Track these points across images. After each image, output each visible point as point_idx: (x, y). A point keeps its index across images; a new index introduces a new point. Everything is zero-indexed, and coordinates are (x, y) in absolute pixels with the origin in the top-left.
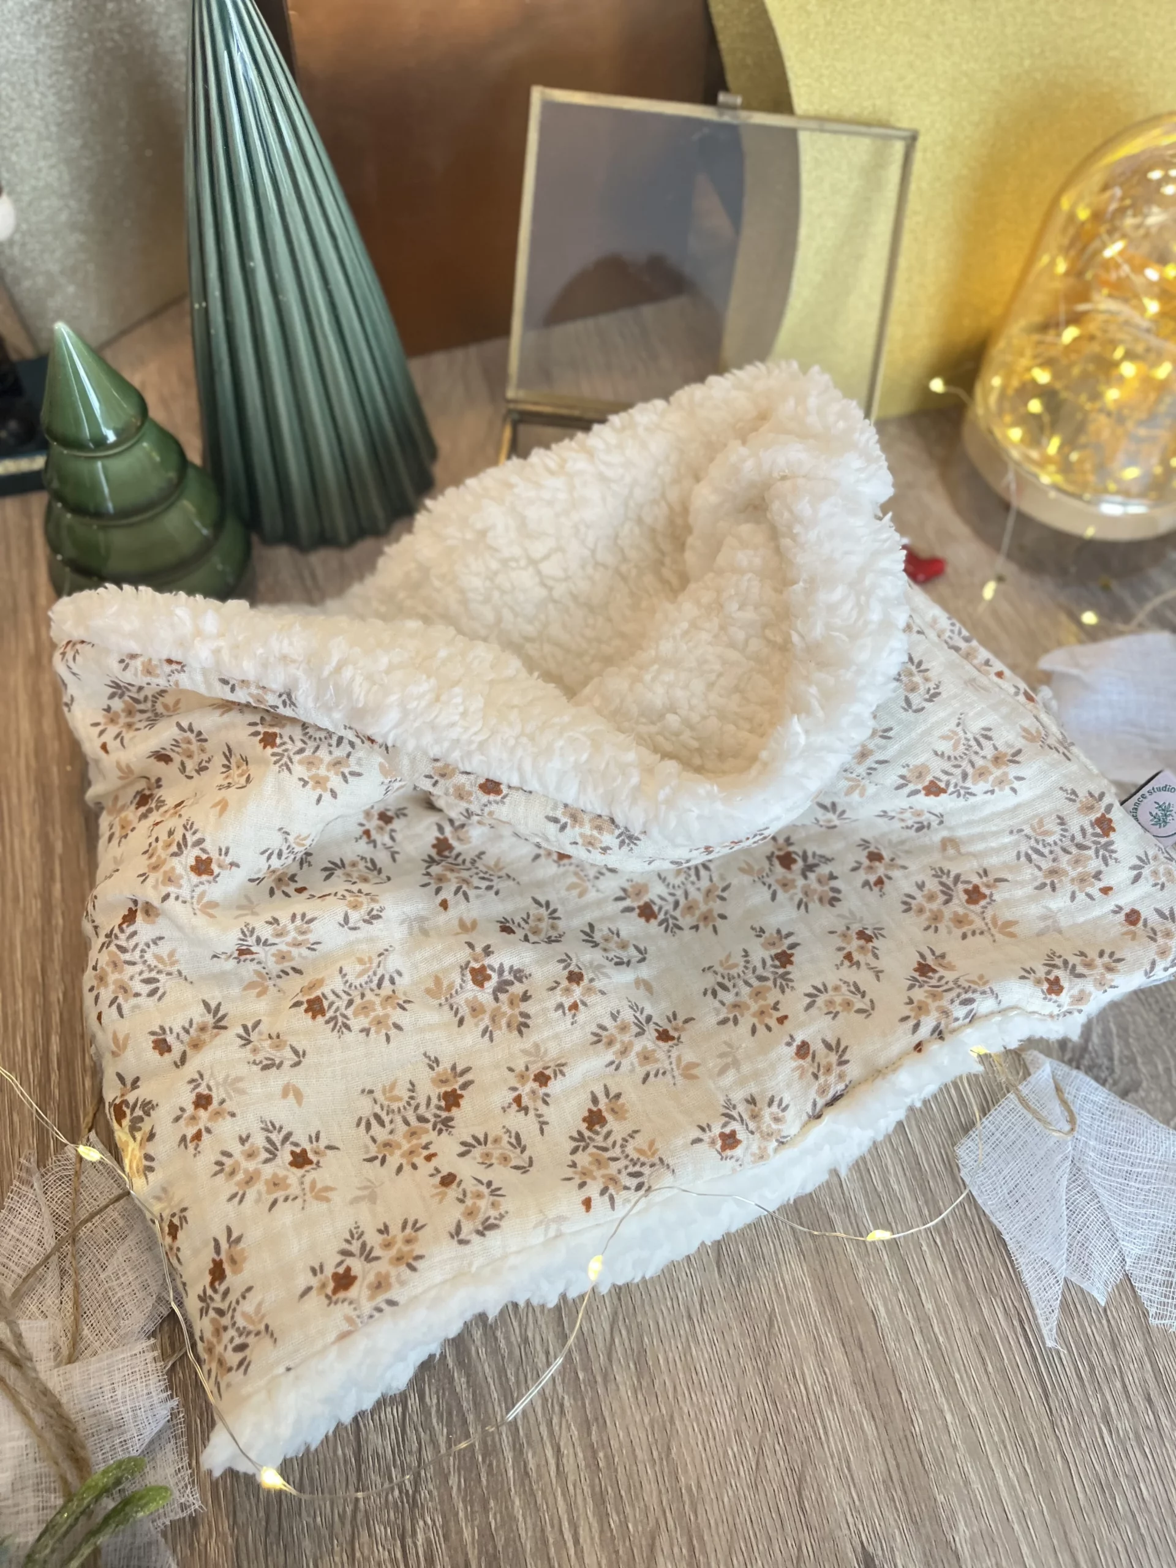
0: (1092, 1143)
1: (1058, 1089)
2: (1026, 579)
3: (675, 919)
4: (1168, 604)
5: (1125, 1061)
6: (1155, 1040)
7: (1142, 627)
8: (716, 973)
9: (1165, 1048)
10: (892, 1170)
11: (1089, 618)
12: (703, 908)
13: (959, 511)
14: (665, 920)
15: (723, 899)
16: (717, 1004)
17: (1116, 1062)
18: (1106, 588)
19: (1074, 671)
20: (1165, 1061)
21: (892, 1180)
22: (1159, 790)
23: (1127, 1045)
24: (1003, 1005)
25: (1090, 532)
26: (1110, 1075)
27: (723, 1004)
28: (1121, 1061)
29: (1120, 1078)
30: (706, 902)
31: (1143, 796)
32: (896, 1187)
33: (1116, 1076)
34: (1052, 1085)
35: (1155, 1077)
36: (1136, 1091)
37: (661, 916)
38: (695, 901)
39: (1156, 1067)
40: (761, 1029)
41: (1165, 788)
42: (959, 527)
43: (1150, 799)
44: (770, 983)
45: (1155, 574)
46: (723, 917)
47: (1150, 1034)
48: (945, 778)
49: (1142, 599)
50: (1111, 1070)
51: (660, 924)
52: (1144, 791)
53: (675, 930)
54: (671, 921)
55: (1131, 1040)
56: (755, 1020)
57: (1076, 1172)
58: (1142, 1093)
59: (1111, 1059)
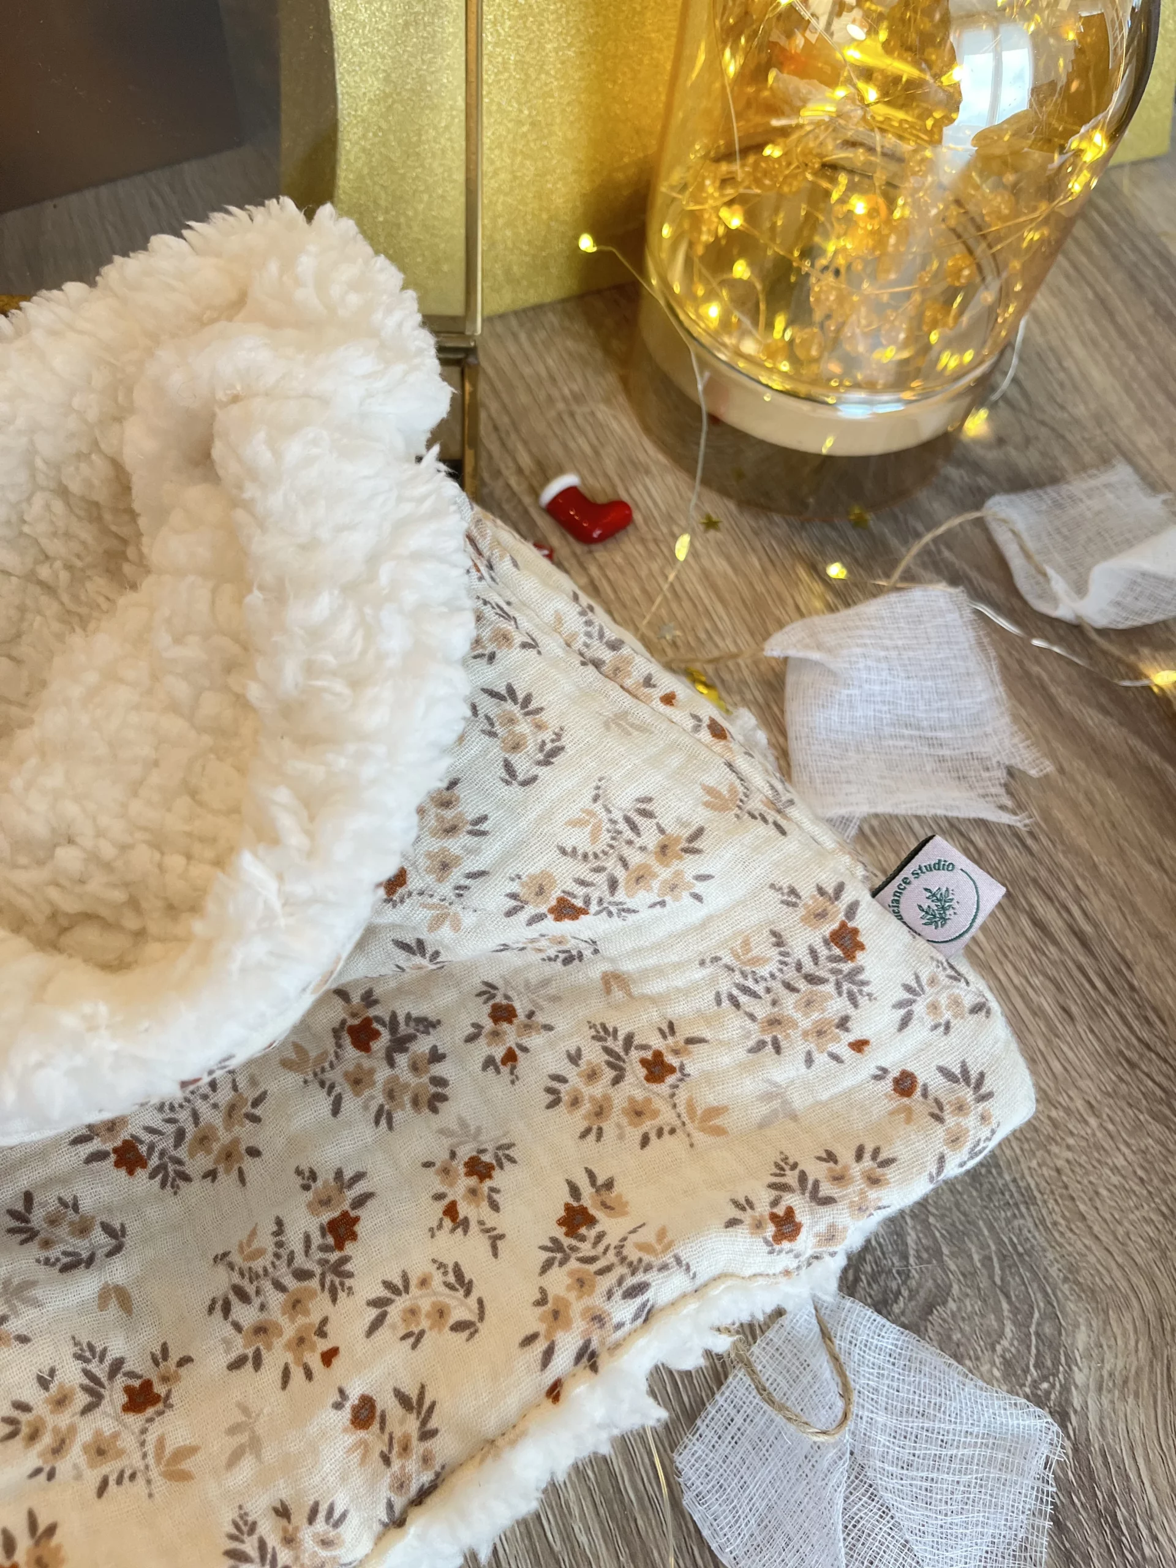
0: (881, 1418)
1: (826, 1335)
2: (747, 521)
3: (179, 1162)
4: (946, 540)
5: (925, 1256)
6: (965, 1214)
7: (910, 578)
8: (231, 1266)
9: (981, 1223)
10: (576, 1512)
11: (836, 571)
12: (224, 1137)
13: (647, 430)
14: (161, 1168)
15: (256, 1119)
16: (228, 1330)
17: (912, 1260)
18: (859, 524)
19: (815, 656)
20: (983, 1246)
21: (577, 1526)
22: (930, 868)
23: (927, 1226)
24: (699, 1281)
25: (827, 446)
26: (904, 1283)
27: (238, 1327)
28: (918, 1257)
29: (920, 1285)
30: (228, 1127)
31: (906, 881)
32: (583, 1539)
33: (913, 1283)
34: (817, 1329)
35: (970, 1275)
36: (944, 1303)
37: (154, 1161)
38: (211, 1127)
39: (970, 1257)
40: (297, 1374)
41: (938, 866)
42: (651, 453)
43: (917, 885)
44: (314, 1283)
45: (925, 498)
46: (254, 1152)
47: (957, 1205)
48: (580, 891)
49: (910, 535)
50: (905, 1275)
51: (152, 1176)
52: (907, 872)
53: (179, 1182)
54: (171, 1168)
55: (931, 1220)
56: (289, 1357)
57: (858, 1472)
58: (952, 1305)
59: (905, 1257)
